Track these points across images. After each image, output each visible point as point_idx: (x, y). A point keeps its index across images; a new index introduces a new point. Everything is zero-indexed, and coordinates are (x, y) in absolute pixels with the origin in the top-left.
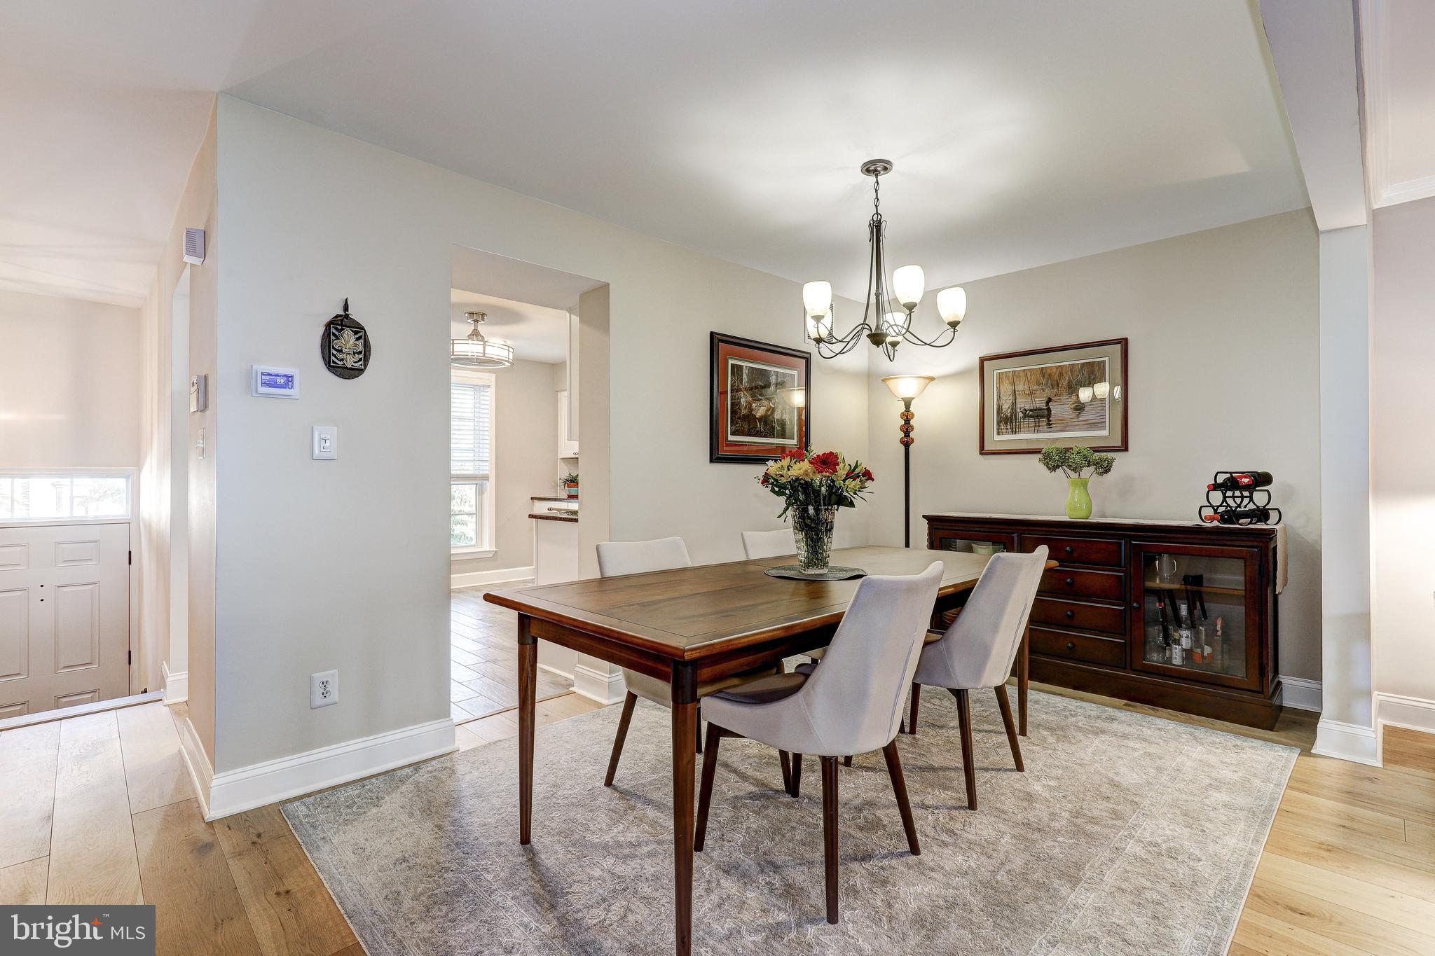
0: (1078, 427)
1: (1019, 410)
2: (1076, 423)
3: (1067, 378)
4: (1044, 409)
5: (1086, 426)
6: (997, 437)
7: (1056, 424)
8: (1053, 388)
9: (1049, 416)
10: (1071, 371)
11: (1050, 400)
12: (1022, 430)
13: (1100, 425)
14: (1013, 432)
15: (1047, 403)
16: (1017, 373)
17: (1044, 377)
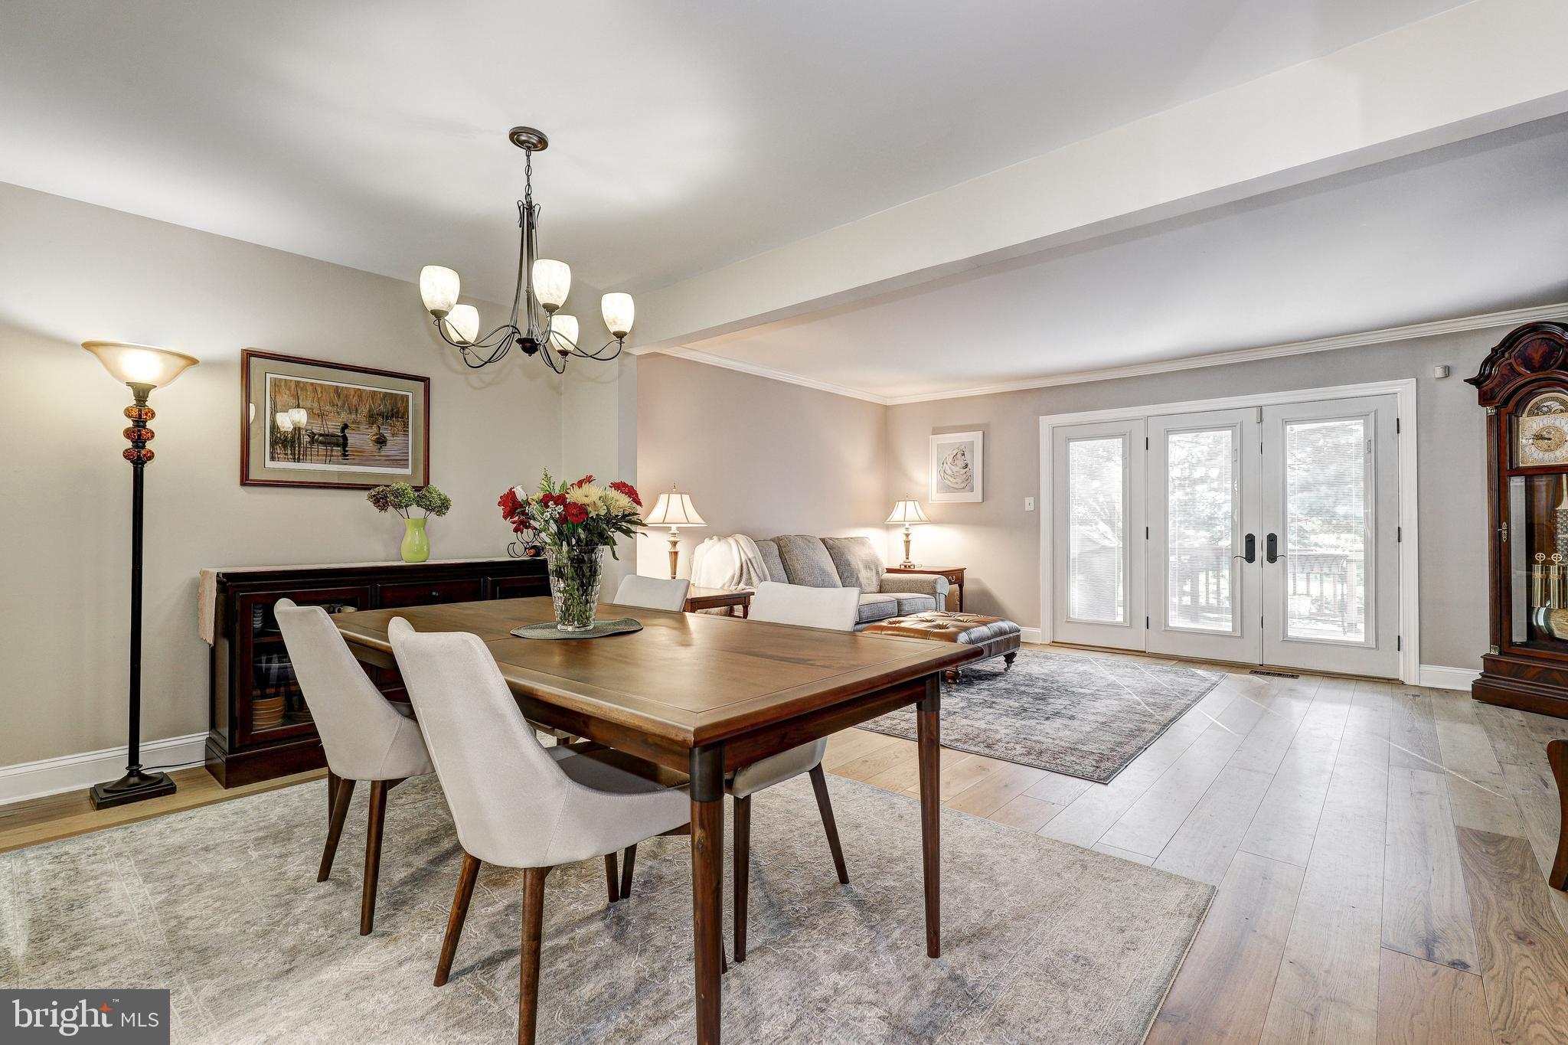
0: (378, 462)
1: (304, 432)
2: (377, 458)
3: (368, 406)
4: (338, 436)
5: (387, 462)
6: (270, 464)
7: (354, 455)
8: (350, 413)
9: (345, 444)
10: (373, 398)
11: (345, 427)
12: (309, 457)
13: (402, 462)
14: (294, 459)
15: (343, 430)
16: (302, 385)
17: (339, 397)
